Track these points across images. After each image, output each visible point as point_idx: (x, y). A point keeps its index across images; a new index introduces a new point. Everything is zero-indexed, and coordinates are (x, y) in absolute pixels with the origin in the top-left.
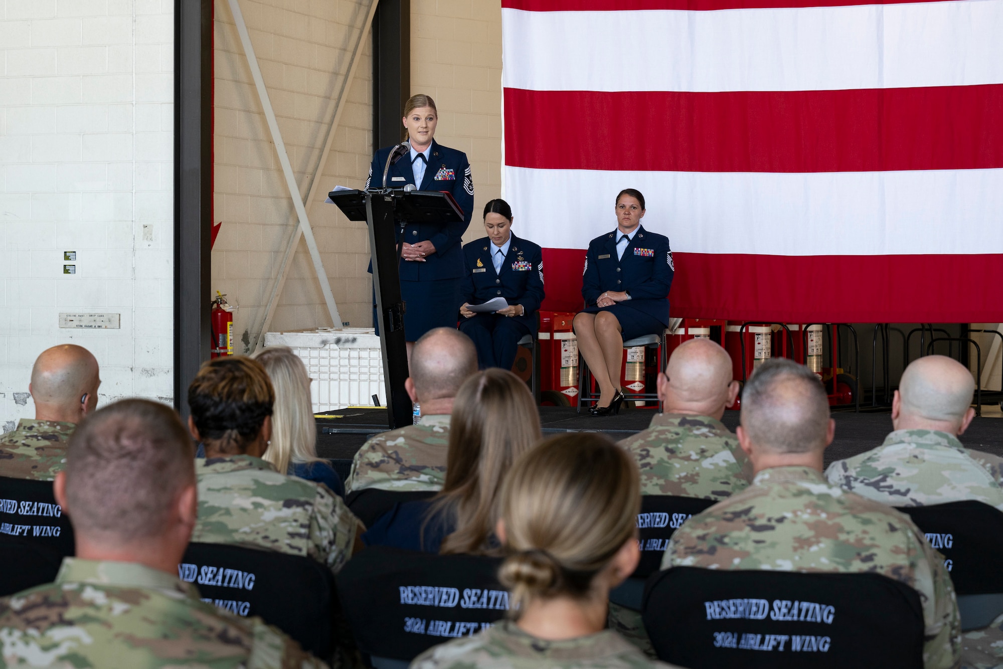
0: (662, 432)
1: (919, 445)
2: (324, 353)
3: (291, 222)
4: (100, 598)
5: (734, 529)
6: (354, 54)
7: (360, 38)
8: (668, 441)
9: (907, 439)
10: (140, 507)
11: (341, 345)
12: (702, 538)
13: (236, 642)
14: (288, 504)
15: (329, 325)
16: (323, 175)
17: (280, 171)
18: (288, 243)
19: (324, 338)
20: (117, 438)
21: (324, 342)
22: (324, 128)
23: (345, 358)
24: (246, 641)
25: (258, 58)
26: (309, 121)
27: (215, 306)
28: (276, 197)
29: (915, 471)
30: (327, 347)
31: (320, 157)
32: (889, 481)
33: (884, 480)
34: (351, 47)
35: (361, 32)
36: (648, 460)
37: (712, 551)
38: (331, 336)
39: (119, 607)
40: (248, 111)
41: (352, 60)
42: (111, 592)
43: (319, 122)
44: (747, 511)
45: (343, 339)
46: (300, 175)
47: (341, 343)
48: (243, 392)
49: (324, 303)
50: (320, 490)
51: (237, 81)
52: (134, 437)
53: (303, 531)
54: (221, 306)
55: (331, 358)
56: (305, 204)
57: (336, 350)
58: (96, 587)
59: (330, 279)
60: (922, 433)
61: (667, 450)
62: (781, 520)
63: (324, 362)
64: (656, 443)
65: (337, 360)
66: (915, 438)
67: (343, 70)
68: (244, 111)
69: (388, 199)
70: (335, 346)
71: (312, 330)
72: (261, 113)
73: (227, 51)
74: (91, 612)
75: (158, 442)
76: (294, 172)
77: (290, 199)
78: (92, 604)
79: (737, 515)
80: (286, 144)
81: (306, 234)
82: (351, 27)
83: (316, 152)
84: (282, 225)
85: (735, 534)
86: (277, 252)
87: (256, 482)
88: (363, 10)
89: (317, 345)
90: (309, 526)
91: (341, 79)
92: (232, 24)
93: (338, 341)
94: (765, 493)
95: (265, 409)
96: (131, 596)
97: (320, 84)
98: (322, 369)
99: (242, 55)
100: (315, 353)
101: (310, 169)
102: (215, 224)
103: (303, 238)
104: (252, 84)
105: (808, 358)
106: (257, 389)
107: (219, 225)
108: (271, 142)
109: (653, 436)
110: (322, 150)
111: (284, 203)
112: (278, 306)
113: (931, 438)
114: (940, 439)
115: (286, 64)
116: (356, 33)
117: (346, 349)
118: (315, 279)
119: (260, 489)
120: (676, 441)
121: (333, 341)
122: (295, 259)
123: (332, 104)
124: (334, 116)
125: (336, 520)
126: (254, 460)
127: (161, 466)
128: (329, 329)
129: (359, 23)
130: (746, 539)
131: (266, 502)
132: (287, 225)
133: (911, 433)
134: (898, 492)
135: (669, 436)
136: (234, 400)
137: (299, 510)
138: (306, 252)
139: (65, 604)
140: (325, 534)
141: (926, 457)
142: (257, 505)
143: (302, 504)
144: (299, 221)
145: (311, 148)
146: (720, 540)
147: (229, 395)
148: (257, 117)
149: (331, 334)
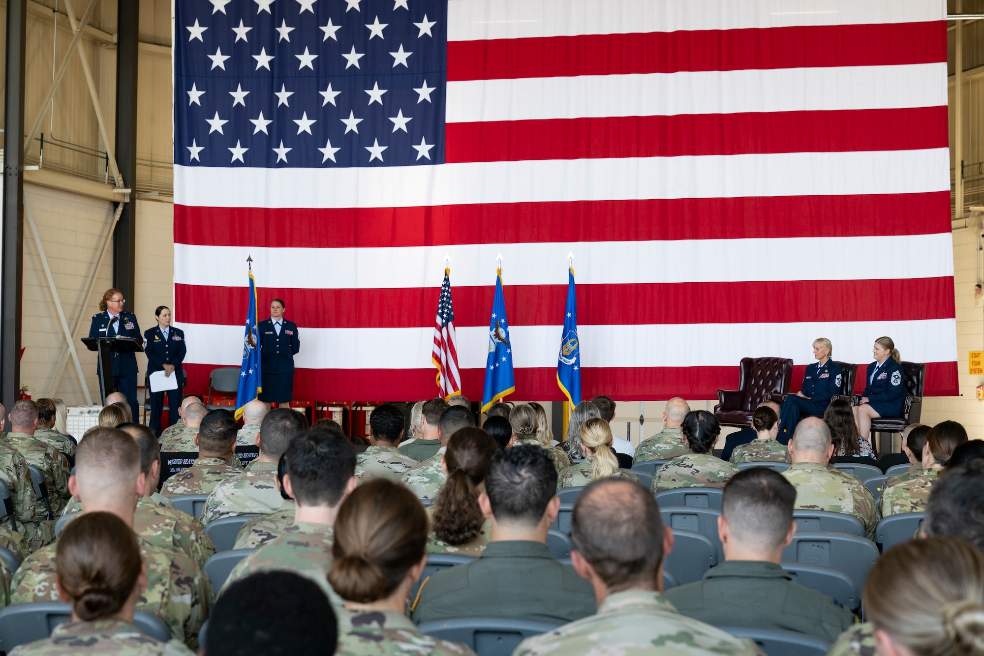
0: (179, 425)
1: (251, 429)
2: (81, 418)
3: (64, 347)
4: (16, 440)
5: (176, 443)
6: (102, 252)
7: (105, 243)
8: (181, 427)
9: (248, 427)
10: (26, 421)
11: (91, 414)
12: (168, 446)
13: (45, 447)
14: (58, 441)
15: (86, 404)
16: (83, 320)
17: (58, 318)
18: (62, 358)
19: (82, 410)
20: (23, 407)
21: (82, 413)
22: (84, 294)
23: (93, 421)
24: (46, 447)
25: (47, 257)
26: (76, 290)
27: (21, 392)
28: (56, 333)
29: (249, 437)
30: (83, 415)
31: (81, 310)
32: (242, 440)
33: (240, 440)
34: (101, 247)
35: (106, 239)
36: (174, 433)
37: (171, 449)
38: (86, 409)
39: (20, 441)
40: (41, 286)
41: (101, 255)
42: (18, 438)
43: (81, 290)
44: (180, 439)
45: (92, 411)
46: (70, 321)
47: (91, 413)
48: (46, 407)
49: (82, 392)
50: (67, 439)
51: (35, 270)
52: (26, 407)
53: (61, 448)
54: (25, 392)
55: (85, 421)
56: (72, 336)
57: (88, 417)
58: (15, 438)
59: (86, 378)
60: (252, 425)
61: (180, 430)
62: (188, 441)
63: (81, 423)
64: (177, 428)
65: (89, 423)
66: (250, 427)
67: (96, 261)
68: (39, 286)
69: (108, 342)
70: (88, 415)
71: (76, 406)
72: (48, 287)
73: (30, 254)
74: (14, 442)
75: (31, 408)
76: (66, 319)
77: (64, 334)
78: (15, 441)
79: (178, 440)
80: (62, 303)
81: (72, 353)
82: (101, 236)
83: (79, 307)
84: (59, 348)
85: (177, 445)
86: (56, 363)
87: (49, 435)
88: (108, 226)
89: (78, 414)
90: (63, 447)
91: (94, 266)
92: (33, 239)
93: (89, 412)
94: (185, 434)
95: (53, 412)
96: (23, 439)
97: (82, 269)
98: (81, 427)
99: (38, 255)
100: (76, 419)
101: (76, 316)
102: (22, 348)
103: (71, 356)
104: (43, 271)
105: (366, 426)
106: (50, 407)
107: (24, 348)
108: (54, 302)
109: (177, 426)
110: (82, 306)
111: (61, 336)
112: (56, 393)
113: (255, 426)
114: (257, 427)
115: (63, 259)
116: (103, 239)
117: (94, 416)
118: (78, 378)
119: (50, 437)
120: (183, 427)
121: (87, 412)
122: (66, 367)
123: (89, 280)
124: (89, 287)
125: (71, 447)
126: (49, 429)
127: (31, 413)
128: (85, 406)
129: (105, 234)
130: (179, 446)
131: (51, 441)
132: (62, 348)
133: (249, 425)
134: (244, 443)
135: (181, 426)
136: (43, 409)
137: (61, 443)
138: (73, 363)
139: (9, 441)
140: (67, 450)
141: (253, 432)
142: (49, 441)
143: (61, 442)
144: (68, 346)
145: (76, 305)
146: (173, 446)
147: (42, 408)
148: (46, 289)
149: (85, 408)
